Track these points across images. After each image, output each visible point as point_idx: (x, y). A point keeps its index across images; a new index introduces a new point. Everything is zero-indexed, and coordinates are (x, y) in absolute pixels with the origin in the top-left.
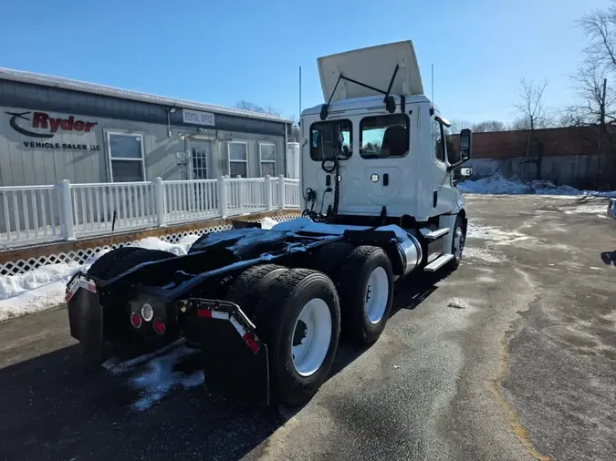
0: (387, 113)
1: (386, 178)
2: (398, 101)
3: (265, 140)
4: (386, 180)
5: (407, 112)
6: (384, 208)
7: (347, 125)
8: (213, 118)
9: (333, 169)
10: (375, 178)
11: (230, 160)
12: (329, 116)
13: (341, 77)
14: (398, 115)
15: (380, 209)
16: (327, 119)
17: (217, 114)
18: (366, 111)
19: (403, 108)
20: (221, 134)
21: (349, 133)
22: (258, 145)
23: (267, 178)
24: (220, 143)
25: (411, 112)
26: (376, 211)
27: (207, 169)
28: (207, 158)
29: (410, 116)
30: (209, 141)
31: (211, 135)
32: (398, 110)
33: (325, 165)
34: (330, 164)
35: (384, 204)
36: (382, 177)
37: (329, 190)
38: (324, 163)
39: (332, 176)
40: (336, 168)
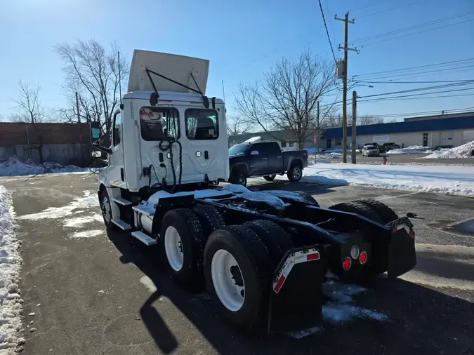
0: (204, 108)
1: (206, 153)
2: (210, 100)
4: (206, 156)
5: (216, 109)
6: (206, 175)
7: (175, 112)
9: (168, 148)
10: (199, 154)
12: (159, 103)
14: (210, 110)
15: (204, 176)
16: (157, 105)
18: (189, 103)
19: (214, 106)
25: (218, 109)
26: (200, 178)
29: (218, 112)
32: (211, 107)
34: (165, 143)
35: (206, 172)
36: (203, 154)
37: (163, 165)
38: (161, 143)
39: (164, 153)
40: (170, 147)
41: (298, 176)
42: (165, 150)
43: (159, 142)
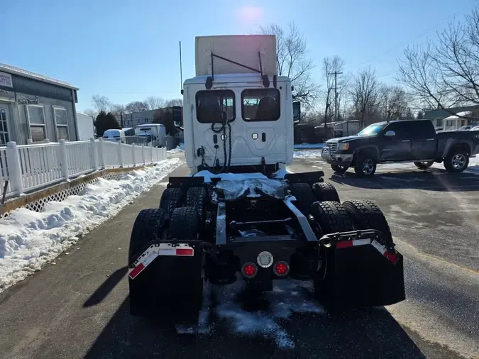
0: (263, 87)
1: (264, 135)
2: (271, 79)
3: (57, 104)
4: (264, 137)
5: (278, 87)
6: (263, 158)
7: (230, 94)
8: (11, 79)
9: (221, 130)
10: (255, 136)
11: (30, 124)
12: (213, 86)
13: (212, 55)
14: (271, 89)
15: (261, 158)
16: (212, 89)
17: (15, 76)
18: (246, 84)
19: (275, 85)
20: (21, 96)
21: (232, 100)
22: (52, 109)
23: (61, 142)
24: (19, 106)
25: (281, 88)
26: (256, 161)
27: (9, 132)
28: (7, 121)
29: (280, 90)
30: (9, 103)
31: (11, 98)
32: (271, 86)
33: (214, 127)
34: (219, 125)
35: (263, 155)
36: (260, 136)
37: (217, 147)
38: (213, 125)
39: (219, 135)
40: (223, 128)
41: (461, 164)
42: (219, 132)
43: (211, 124)
